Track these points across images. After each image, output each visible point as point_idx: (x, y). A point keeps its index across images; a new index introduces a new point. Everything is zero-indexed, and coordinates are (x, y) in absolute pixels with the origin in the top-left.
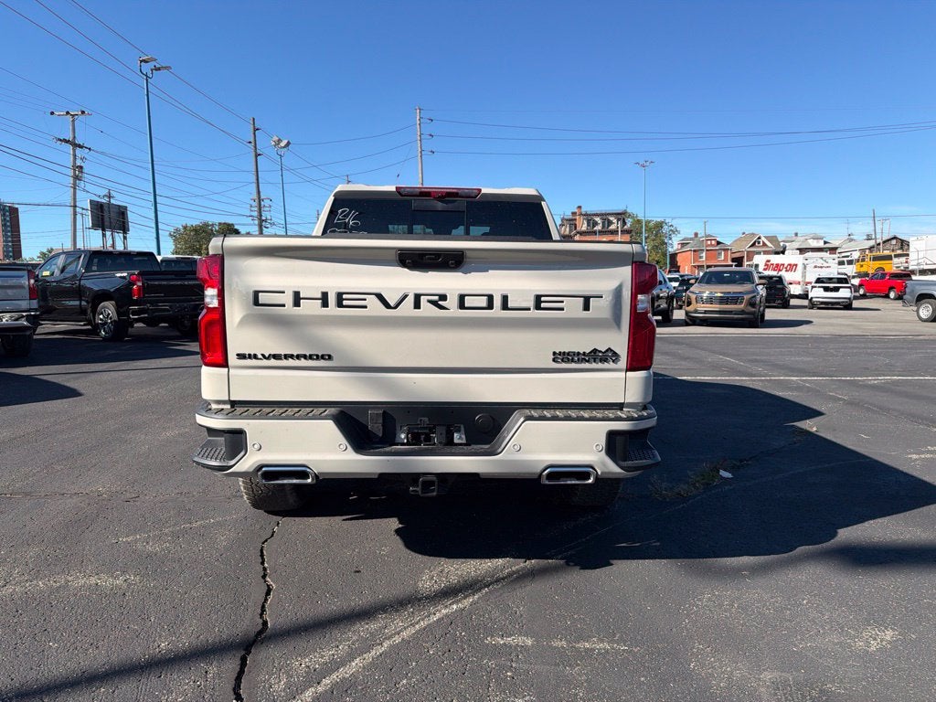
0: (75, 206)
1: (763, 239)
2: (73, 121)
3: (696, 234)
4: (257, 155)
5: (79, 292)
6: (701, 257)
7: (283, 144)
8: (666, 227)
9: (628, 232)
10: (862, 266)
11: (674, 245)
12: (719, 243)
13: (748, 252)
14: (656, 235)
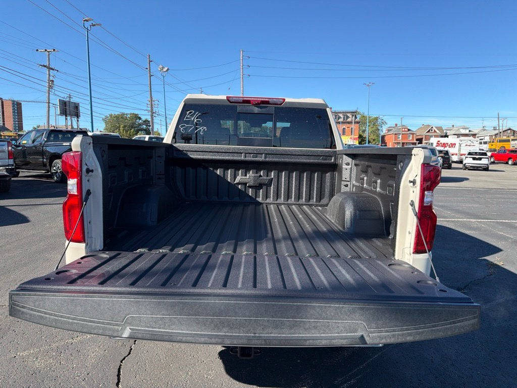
0: (49, 103)
1: (434, 128)
2: (49, 55)
3: (396, 125)
4: (151, 76)
5: (42, 153)
6: (399, 138)
7: (165, 70)
8: (380, 120)
9: (358, 123)
10: (492, 145)
11: (384, 131)
12: (409, 130)
13: (426, 136)
14: (374, 124)
